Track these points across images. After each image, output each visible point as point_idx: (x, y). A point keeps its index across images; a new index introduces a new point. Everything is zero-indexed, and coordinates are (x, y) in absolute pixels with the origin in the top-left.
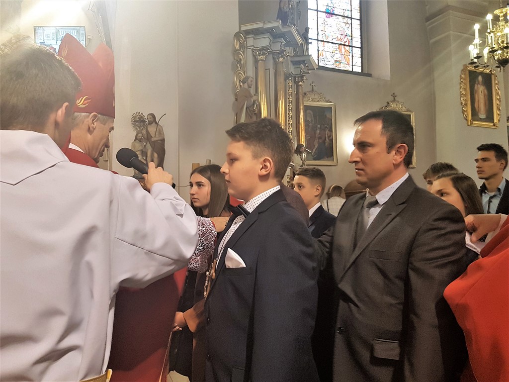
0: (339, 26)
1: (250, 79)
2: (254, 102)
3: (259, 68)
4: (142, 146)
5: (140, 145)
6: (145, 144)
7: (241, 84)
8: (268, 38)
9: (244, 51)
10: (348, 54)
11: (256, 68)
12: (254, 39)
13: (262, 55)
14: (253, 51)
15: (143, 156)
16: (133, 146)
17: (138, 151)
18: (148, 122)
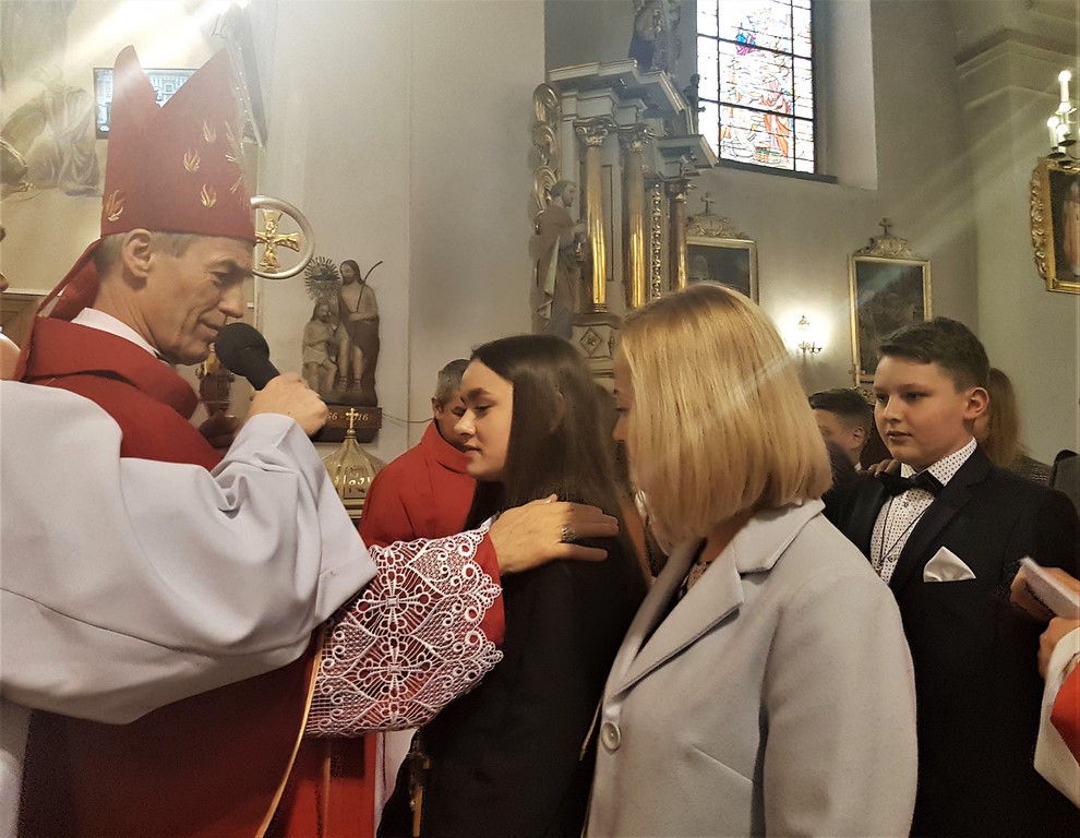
0: (765, 73)
1: (570, 187)
2: (577, 238)
3: (589, 163)
4: (328, 331)
5: (324, 329)
6: (335, 328)
7: (549, 198)
8: (608, 99)
9: (556, 125)
10: (784, 133)
11: (583, 163)
12: (579, 100)
13: (596, 134)
14: (575, 126)
15: (329, 354)
16: (309, 332)
17: (319, 342)
18: (341, 280)
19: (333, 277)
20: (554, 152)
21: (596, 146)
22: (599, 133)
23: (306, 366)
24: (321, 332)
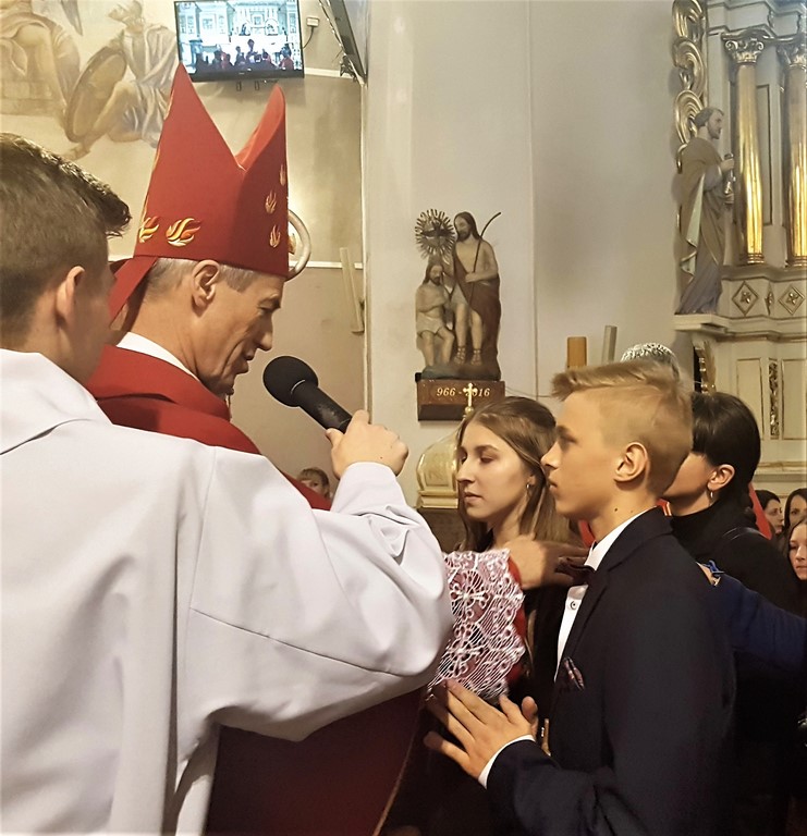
1: (715, 115)
2: (726, 174)
3: (741, 84)
4: (443, 295)
5: (438, 292)
6: (450, 290)
7: (694, 128)
8: (764, 5)
9: (701, 40)
11: (734, 85)
12: (728, 8)
13: (748, 50)
14: (724, 40)
15: (445, 322)
16: (421, 295)
17: (433, 308)
18: (456, 235)
19: (446, 232)
20: (700, 73)
21: (748, 63)
22: (752, 48)
23: (420, 335)
24: (434, 296)
